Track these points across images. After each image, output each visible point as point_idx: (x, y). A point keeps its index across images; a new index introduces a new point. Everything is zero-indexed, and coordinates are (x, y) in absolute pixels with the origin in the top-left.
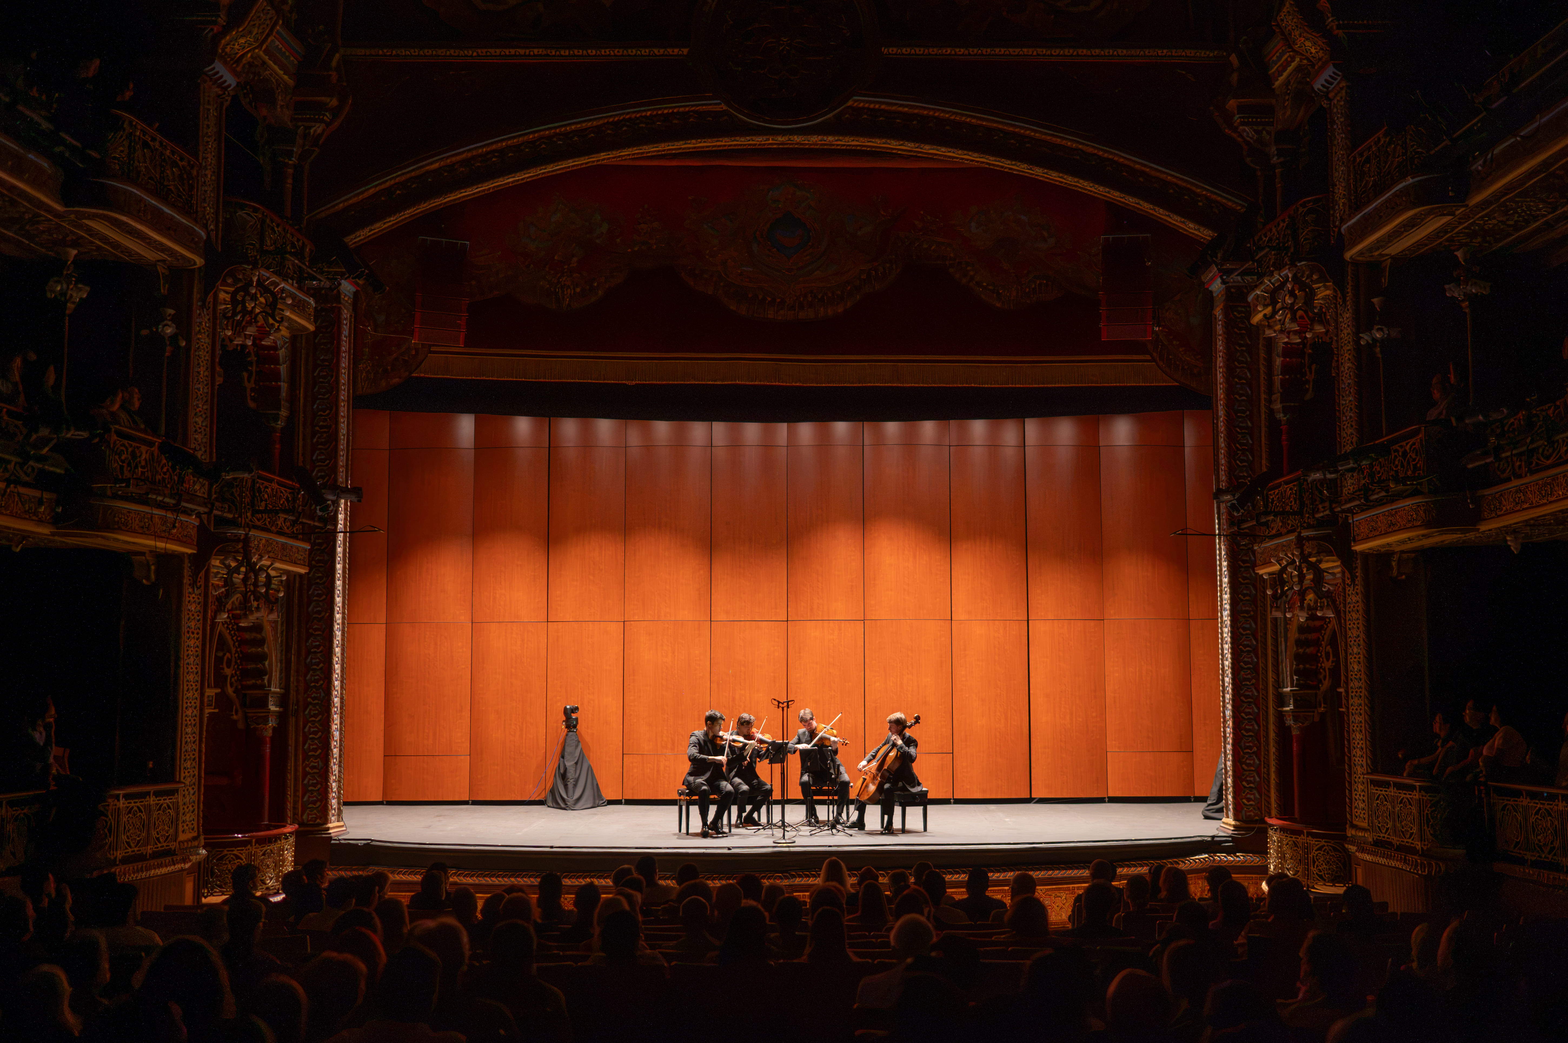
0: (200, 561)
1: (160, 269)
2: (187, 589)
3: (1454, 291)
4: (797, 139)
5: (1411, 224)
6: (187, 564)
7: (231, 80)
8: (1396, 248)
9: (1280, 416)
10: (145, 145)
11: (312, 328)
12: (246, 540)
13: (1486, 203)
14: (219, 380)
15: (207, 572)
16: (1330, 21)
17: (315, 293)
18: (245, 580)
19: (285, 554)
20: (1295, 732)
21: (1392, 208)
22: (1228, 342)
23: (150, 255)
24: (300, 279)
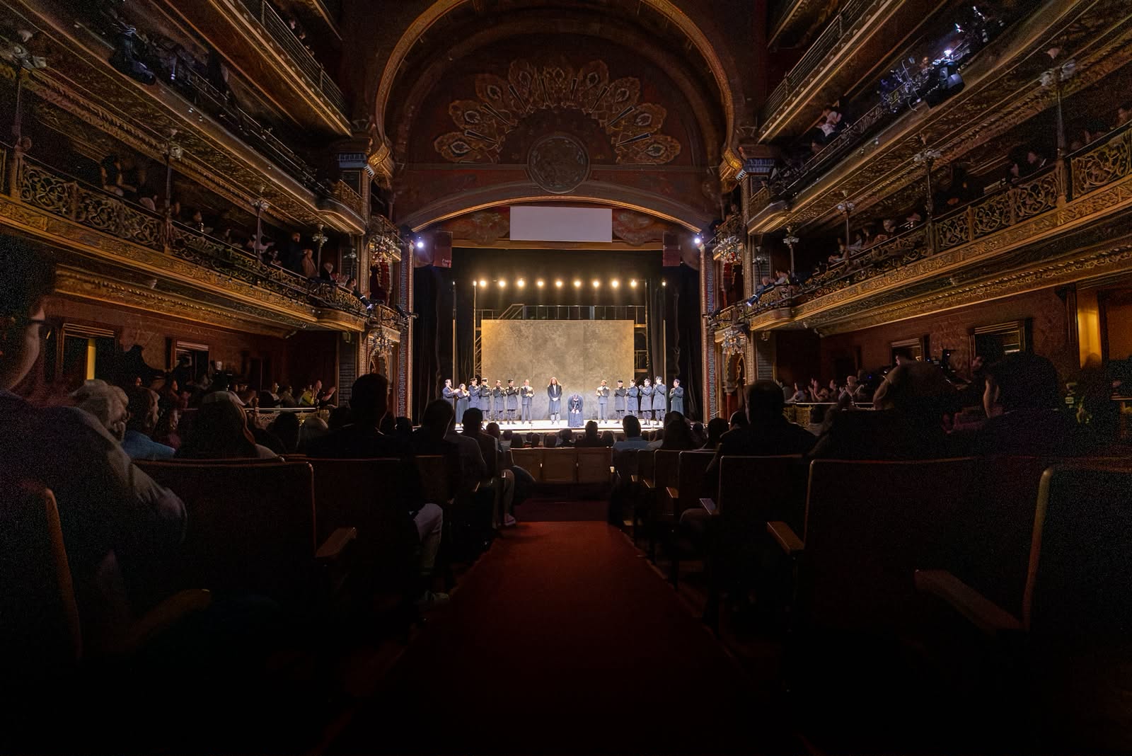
0: (365, 334)
1: (350, 234)
2: (361, 344)
3: (786, 241)
4: (563, 197)
5: (772, 220)
6: (360, 334)
7: (373, 173)
8: (766, 230)
9: (723, 290)
10: (345, 191)
11: (400, 260)
12: (381, 328)
13: (796, 212)
14: (370, 275)
15: (367, 340)
16: (743, 154)
17: (400, 247)
18: (380, 341)
19: (393, 334)
20: (728, 394)
21: (766, 214)
22: (705, 266)
23: (347, 230)
24: (395, 241)
